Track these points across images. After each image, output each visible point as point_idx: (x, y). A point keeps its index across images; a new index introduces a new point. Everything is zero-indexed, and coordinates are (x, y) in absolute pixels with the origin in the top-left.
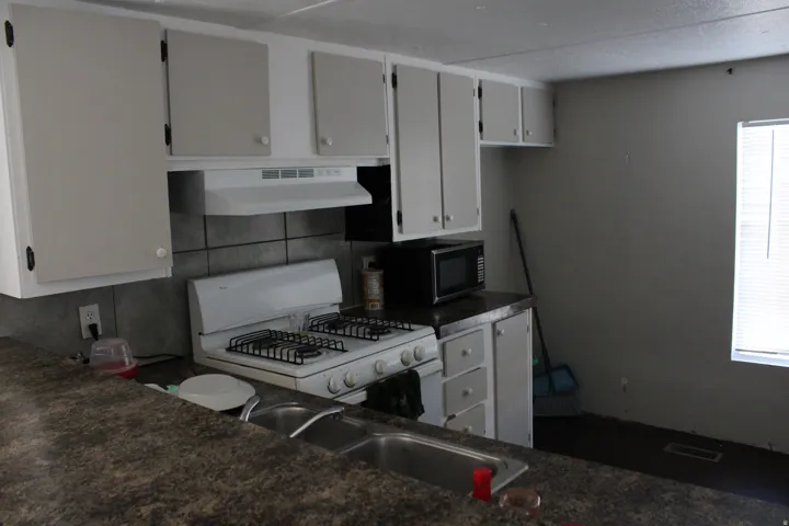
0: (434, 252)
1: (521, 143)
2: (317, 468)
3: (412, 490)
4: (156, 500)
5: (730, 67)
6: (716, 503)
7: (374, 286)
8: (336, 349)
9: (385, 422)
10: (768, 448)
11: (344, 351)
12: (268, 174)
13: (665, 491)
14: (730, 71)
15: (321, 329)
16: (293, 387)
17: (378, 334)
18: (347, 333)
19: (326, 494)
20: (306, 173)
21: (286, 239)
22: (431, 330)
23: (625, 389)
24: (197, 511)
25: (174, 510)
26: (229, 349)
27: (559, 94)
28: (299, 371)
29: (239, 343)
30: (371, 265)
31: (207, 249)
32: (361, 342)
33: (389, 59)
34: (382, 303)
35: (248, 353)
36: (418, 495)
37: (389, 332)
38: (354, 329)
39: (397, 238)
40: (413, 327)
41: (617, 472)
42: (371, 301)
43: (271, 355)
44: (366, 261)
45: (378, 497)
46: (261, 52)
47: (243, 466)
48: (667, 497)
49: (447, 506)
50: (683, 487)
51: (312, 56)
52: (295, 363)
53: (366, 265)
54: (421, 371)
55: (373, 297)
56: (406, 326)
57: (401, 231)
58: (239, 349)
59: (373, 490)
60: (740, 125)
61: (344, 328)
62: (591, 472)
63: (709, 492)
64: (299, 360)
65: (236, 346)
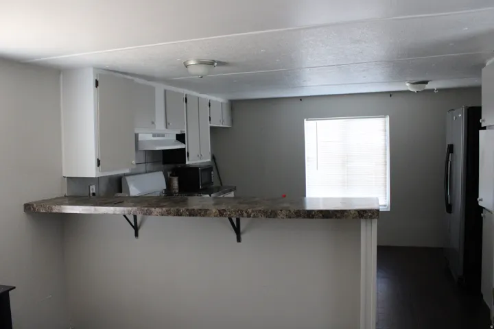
0: (200, 169)
1: (221, 126)
5: (301, 98)
12: (154, 136)
14: (301, 100)
20: (163, 136)
21: (146, 163)
27: (234, 105)
33: (185, 91)
39: (187, 163)
44: (169, 173)
46: (152, 89)
51: (165, 91)
53: (169, 175)
57: (188, 160)
60: (305, 120)
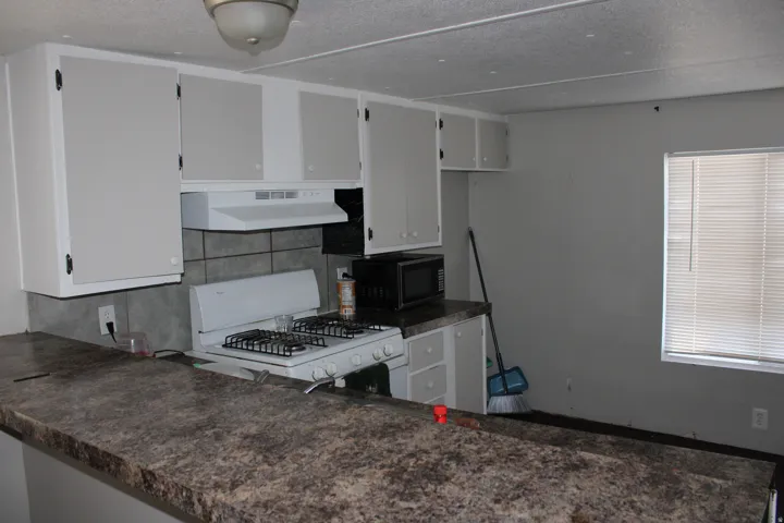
0: (401, 264)
1: (477, 169)
2: (324, 408)
3: (393, 418)
4: (214, 427)
5: (657, 105)
6: (613, 444)
7: (348, 294)
8: (318, 345)
9: (363, 397)
10: (692, 437)
11: (324, 346)
12: (260, 196)
13: (578, 438)
14: (657, 108)
15: (303, 329)
16: (285, 375)
17: (353, 333)
18: (326, 333)
19: (333, 421)
20: (292, 194)
21: (272, 252)
22: (398, 330)
23: (569, 388)
24: (245, 432)
25: (229, 432)
26: (225, 346)
28: (289, 362)
29: (234, 340)
30: (345, 275)
31: (205, 259)
32: (340, 339)
33: (365, 97)
34: (354, 309)
35: (242, 348)
36: (396, 421)
37: (362, 332)
38: (332, 329)
39: (369, 251)
40: (382, 328)
41: (544, 427)
42: (344, 307)
43: (263, 350)
44: (340, 272)
45: (370, 422)
46: (256, 92)
47: (271, 408)
48: (578, 442)
49: (417, 425)
50: (590, 435)
51: (303, 95)
52: (284, 355)
53: (340, 277)
54: (390, 365)
55: (347, 304)
56: (377, 327)
57: (371, 245)
58: (234, 345)
59: (366, 419)
60: (666, 155)
61: (323, 328)
62: (525, 428)
63: (610, 438)
64: (288, 354)
65: (232, 343)
